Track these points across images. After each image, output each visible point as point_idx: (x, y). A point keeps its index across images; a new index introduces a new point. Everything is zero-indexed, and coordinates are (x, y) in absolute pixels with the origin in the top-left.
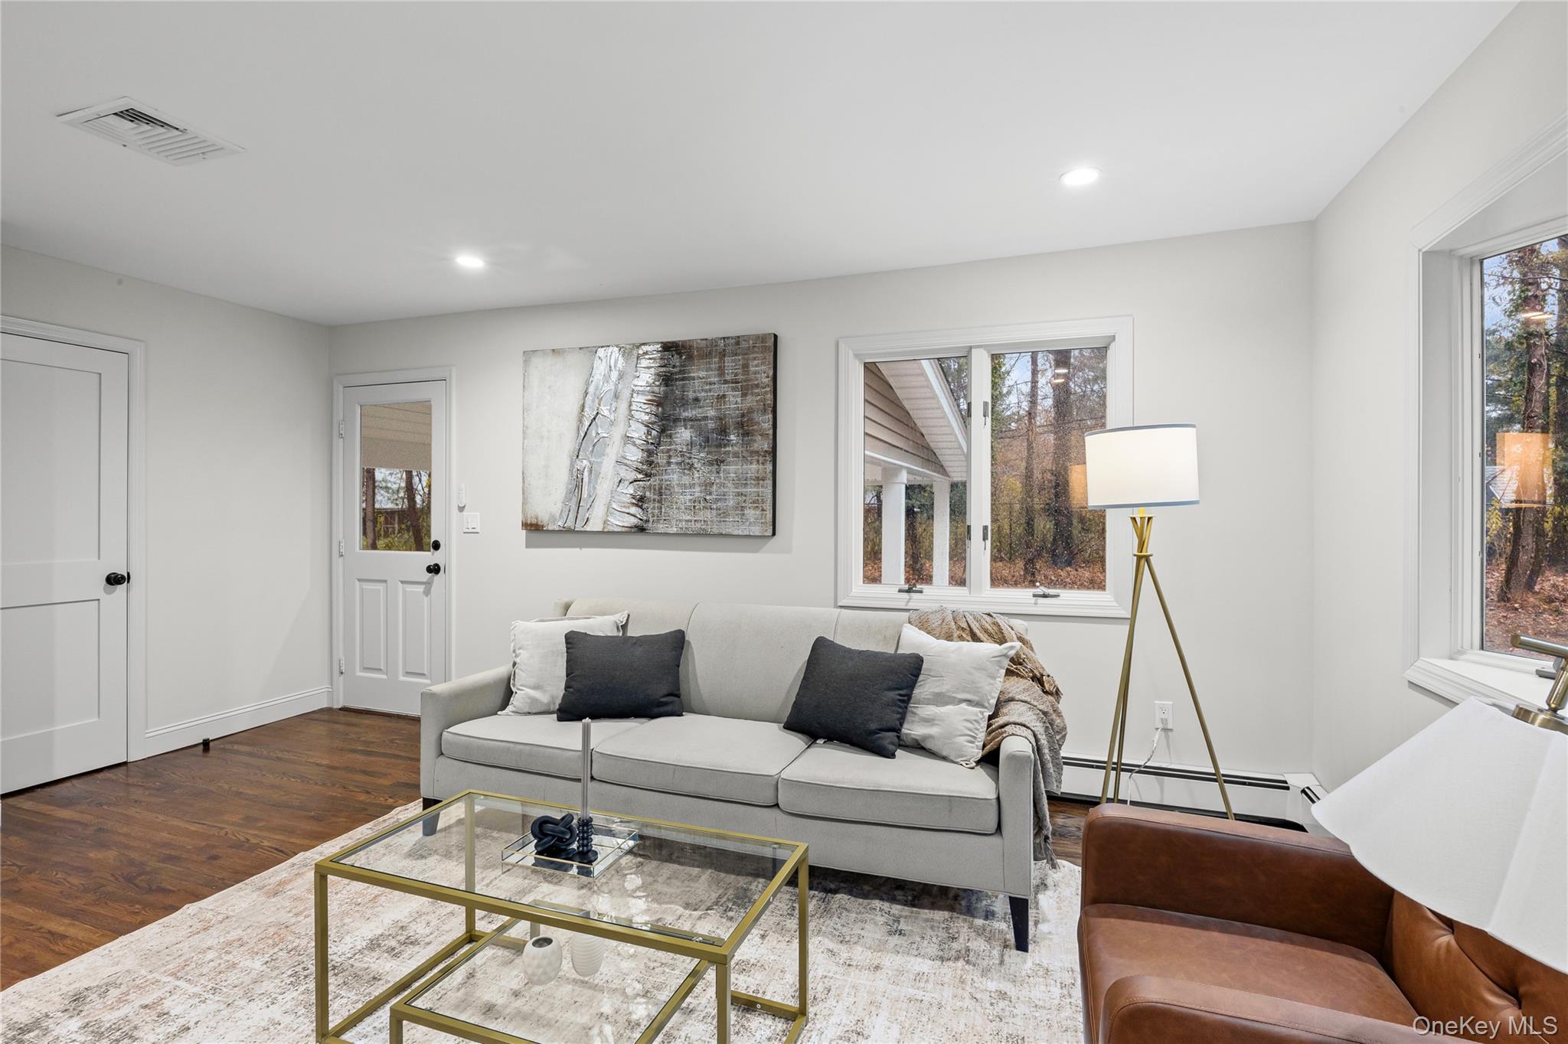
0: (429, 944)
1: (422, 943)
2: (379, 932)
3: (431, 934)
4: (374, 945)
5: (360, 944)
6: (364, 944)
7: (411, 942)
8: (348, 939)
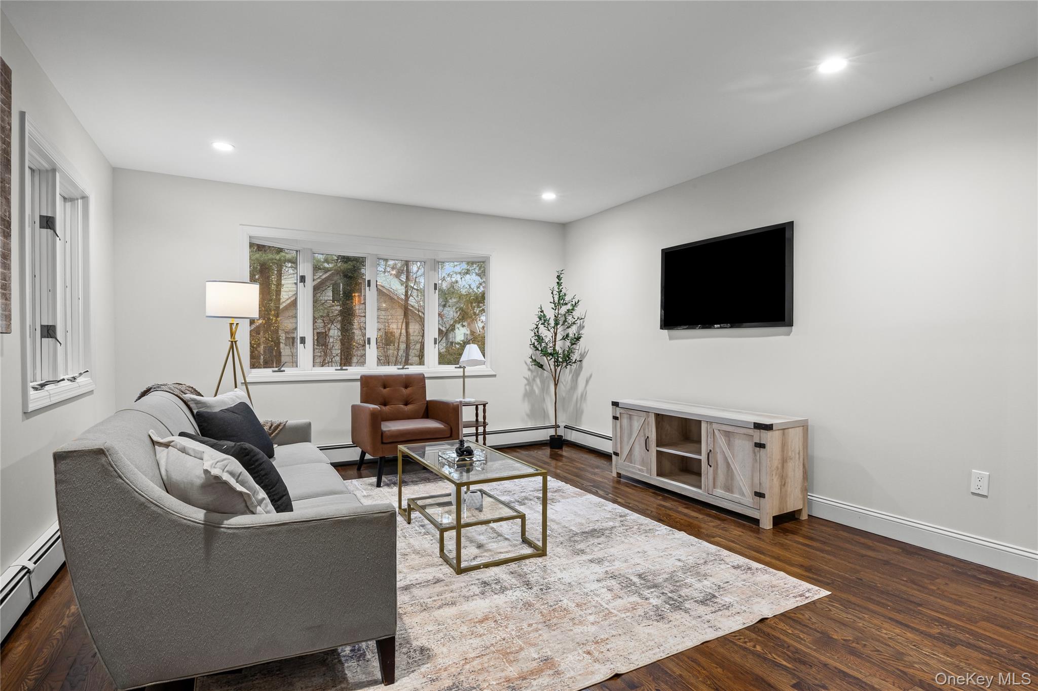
0: (478, 579)
1: (481, 581)
2: (496, 596)
3: (472, 584)
4: (503, 590)
5: (509, 593)
6: (508, 592)
7: (485, 583)
8: (514, 598)
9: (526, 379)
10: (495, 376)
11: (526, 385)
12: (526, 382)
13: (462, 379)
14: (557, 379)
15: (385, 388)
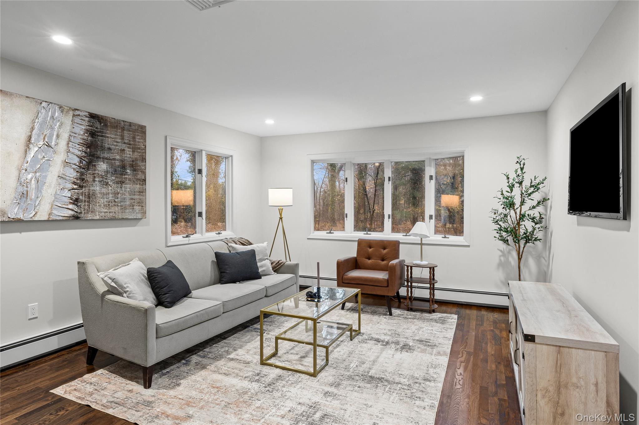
9: (501, 251)
10: (469, 246)
11: (500, 256)
12: (500, 253)
13: (420, 246)
14: (521, 254)
15: (370, 248)
